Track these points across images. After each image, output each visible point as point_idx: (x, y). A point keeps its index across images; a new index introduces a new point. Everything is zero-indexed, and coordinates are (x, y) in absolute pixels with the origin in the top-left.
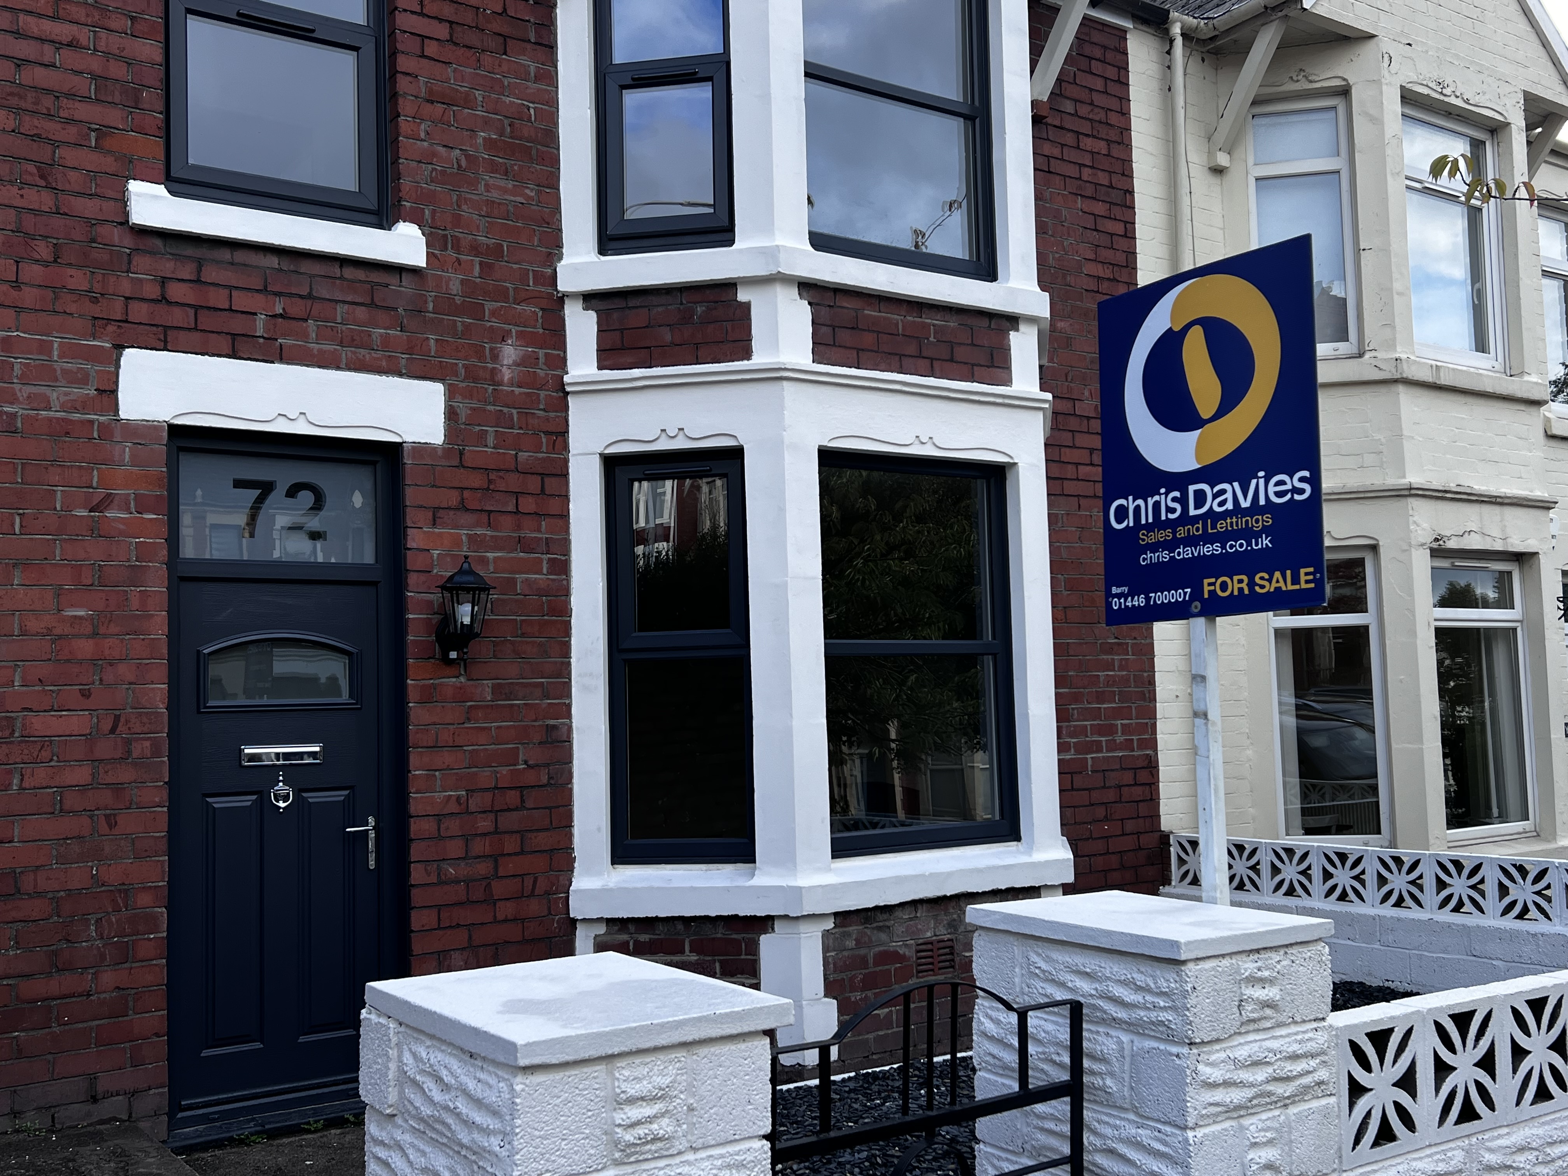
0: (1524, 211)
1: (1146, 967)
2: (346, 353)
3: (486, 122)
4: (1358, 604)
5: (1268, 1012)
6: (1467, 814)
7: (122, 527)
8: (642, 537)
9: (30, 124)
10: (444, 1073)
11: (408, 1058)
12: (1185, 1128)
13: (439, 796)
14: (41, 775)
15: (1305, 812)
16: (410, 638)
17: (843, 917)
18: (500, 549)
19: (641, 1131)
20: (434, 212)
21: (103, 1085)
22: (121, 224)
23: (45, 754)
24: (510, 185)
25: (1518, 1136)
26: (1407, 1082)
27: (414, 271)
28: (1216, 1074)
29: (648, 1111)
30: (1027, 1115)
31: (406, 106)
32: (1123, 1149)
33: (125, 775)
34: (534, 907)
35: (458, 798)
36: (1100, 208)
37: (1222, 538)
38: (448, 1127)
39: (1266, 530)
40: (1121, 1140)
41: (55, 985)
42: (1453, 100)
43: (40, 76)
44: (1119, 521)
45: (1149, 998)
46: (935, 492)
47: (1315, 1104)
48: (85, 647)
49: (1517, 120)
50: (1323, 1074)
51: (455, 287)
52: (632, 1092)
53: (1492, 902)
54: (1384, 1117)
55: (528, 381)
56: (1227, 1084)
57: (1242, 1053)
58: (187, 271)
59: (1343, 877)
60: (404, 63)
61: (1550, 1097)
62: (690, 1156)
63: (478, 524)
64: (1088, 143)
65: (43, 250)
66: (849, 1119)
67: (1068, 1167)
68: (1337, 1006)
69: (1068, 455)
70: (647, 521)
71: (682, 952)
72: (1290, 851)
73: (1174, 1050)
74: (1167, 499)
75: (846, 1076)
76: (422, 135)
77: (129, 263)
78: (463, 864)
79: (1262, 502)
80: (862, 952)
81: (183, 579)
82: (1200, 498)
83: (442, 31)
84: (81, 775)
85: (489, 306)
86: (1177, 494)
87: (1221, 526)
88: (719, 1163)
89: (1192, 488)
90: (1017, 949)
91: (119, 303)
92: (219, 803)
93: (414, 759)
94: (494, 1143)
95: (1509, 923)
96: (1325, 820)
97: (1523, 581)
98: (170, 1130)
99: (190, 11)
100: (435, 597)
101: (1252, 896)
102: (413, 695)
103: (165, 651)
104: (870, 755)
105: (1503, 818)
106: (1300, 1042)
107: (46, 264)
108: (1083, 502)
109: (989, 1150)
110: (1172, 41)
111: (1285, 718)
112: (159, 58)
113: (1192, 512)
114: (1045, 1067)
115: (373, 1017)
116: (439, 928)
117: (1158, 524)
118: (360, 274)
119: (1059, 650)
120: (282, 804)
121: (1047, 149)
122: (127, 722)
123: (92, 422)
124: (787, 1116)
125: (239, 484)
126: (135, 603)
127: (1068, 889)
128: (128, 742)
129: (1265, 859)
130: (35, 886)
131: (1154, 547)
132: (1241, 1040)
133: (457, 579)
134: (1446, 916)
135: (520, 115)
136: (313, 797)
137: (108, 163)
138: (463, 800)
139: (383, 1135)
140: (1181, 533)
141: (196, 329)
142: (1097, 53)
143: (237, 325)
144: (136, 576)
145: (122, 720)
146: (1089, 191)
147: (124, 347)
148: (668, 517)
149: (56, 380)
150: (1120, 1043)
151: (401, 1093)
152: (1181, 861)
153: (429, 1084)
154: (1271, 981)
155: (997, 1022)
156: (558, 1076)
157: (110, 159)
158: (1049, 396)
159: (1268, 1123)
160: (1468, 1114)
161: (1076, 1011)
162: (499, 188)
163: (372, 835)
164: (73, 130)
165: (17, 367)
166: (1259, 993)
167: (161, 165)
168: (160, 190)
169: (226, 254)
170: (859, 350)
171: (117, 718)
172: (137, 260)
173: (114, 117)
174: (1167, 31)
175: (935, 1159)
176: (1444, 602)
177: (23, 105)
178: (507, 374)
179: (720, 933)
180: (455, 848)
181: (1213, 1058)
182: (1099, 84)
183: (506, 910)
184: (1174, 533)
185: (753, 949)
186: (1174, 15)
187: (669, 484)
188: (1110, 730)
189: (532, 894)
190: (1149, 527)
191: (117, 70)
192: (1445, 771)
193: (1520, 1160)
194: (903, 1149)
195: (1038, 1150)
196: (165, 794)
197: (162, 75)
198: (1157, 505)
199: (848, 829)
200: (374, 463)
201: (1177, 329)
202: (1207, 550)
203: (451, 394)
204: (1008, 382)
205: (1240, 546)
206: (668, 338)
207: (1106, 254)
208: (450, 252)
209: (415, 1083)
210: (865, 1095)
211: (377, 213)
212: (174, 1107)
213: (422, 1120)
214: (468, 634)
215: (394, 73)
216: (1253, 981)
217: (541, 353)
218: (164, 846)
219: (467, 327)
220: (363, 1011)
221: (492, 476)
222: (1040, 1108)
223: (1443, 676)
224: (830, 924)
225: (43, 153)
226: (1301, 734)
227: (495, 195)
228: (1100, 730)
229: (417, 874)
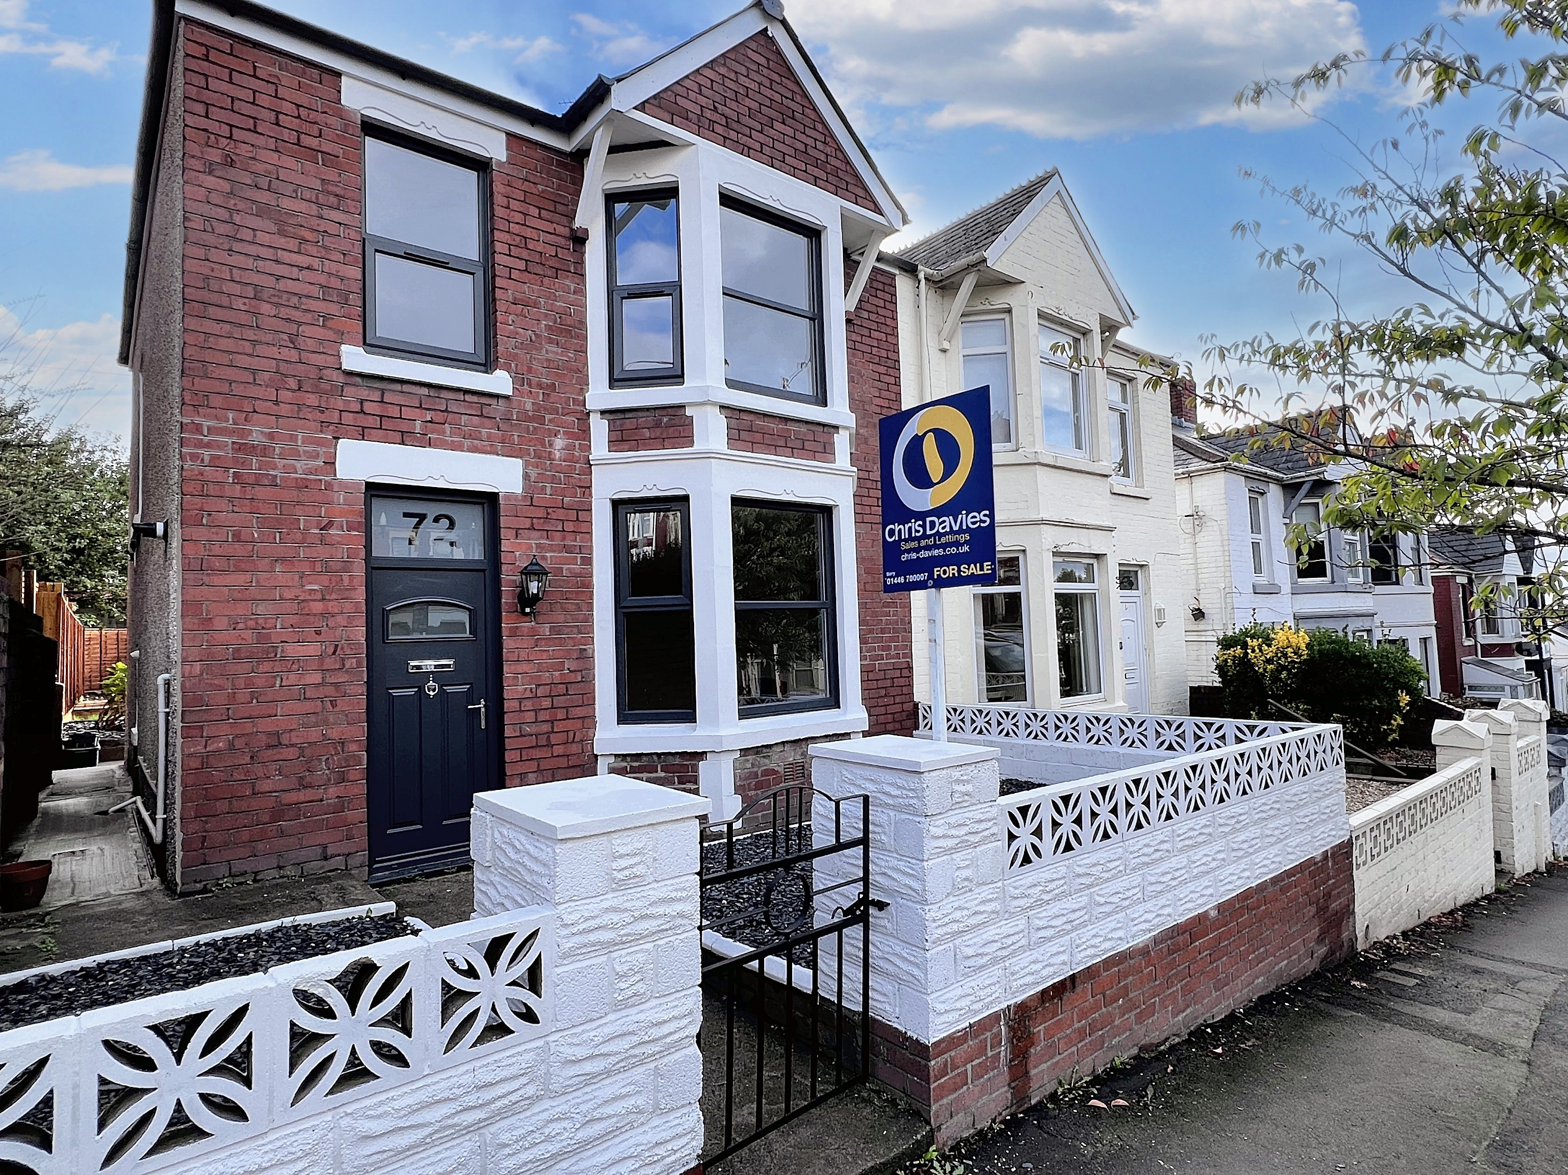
0: (1101, 374)
1: (904, 776)
2: (466, 443)
3: (546, 315)
4: (1015, 581)
5: (966, 798)
6: (1071, 690)
7: (339, 539)
8: (635, 544)
9: (284, 312)
10: (517, 843)
11: (497, 835)
12: (923, 861)
13: (520, 688)
14: (292, 678)
15: (988, 690)
16: (503, 600)
17: (745, 752)
18: (554, 551)
19: (627, 872)
20: (517, 365)
21: (330, 851)
22: (337, 369)
23: (295, 667)
24: (560, 350)
25: (1093, 859)
26: (1038, 833)
27: (507, 397)
28: (939, 832)
29: (632, 861)
30: (840, 856)
31: (501, 306)
32: (890, 872)
33: (341, 678)
34: (575, 749)
35: (531, 689)
36: (882, 370)
37: (944, 546)
38: (519, 873)
39: (966, 542)
40: (889, 868)
41: (302, 796)
42: (1063, 317)
43: (291, 286)
44: (891, 537)
45: (904, 792)
46: (797, 520)
47: (990, 845)
48: (317, 607)
49: (1097, 329)
50: (994, 830)
51: (529, 407)
52: (622, 852)
53: (1083, 736)
54: (1026, 851)
55: (571, 459)
56: (944, 836)
57: (952, 820)
58: (376, 396)
59: (1007, 724)
60: (499, 282)
61: (1109, 837)
62: (655, 885)
63: (542, 538)
64: (875, 334)
65: (292, 383)
66: (747, 860)
67: (862, 883)
68: (1003, 793)
69: (866, 501)
70: (639, 536)
71: (657, 772)
72: (980, 711)
73: (918, 819)
74: (915, 525)
75: (746, 836)
76: (510, 322)
77: (342, 391)
78: (534, 725)
79: (964, 527)
80: (755, 769)
81: (373, 568)
82: (933, 524)
83: (522, 265)
84: (316, 678)
85: (547, 416)
86: (921, 523)
87: (943, 540)
88: (670, 888)
89: (928, 519)
90: (835, 766)
91: (337, 414)
92: (395, 692)
93: (506, 668)
94: (544, 881)
95: (1092, 746)
96: (998, 695)
97: (1099, 569)
98: (369, 874)
99: (377, 251)
100: (518, 578)
101: (959, 735)
102: (505, 633)
103: (364, 609)
104: (762, 663)
105: (1089, 692)
106: (982, 813)
107: (294, 391)
108: (874, 526)
109: (820, 874)
110: (919, 282)
111: (978, 640)
112: (360, 277)
113: (928, 532)
114: (850, 830)
115: (477, 812)
116: (521, 761)
117: (911, 539)
118: (475, 399)
119: (862, 606)
120: (432, 693)
121: (854, 337)
122: (342, 648)
123: (321, 480)
124: (714, 859)
125: (406, 515)
126: (346, 582)
127: (866, 734)
128: (343, 660)
129: (968, 715)
130: (290, 740)
131: (908, 551)
132: (951, 813)
133: (529, 568)
134: (1060, 743)
135: (566, 313)
136: (450, 689)
137: (331, 335)
138: (534, 690)
139: (484, 878)
140: (923, 543)
141: (381, 428)
142: (881, 286)
143: (404, 426)
144: (346, 566)
145: (340, 647)
146: (877, 360)
147: (339, 438)
148: (651, 533)
149: (300, 456)
150: (889, 816)
151: (494, 854)
152: (925, 717)
153: (509, 850)
154: (968, 782)
155: (824, 807)
156: (580, 843)
157: (331, 333)
158: (855, 469)
159: (966, 857)
160: (1069, 847)
161: (866, 799)
162: (553, 352)
163: (483, 710)
164: (309, 315)
165: (277, 449)
166: (961, 788)
167: (361, 336)
168: (361, 350)
169: (398, 387)
170: (753, 443)
171: (337, 646)
172: (348, 390)
173: (333, 309)
174: (917, 276)
175: (793, 879)
176: (1061, 579)
177: (280, 301)
178: (558, 455)
179: (677, 761)
180: (530, 717)
181: (937, 823)
182: (882, 303)
183: (558, 750)
184: (919, 543)
185: (695, 769)
186: (920, 267)
187: (652, 514)
188: (889, 648)
189: (573, 742)
190: (906, 540)
191: (335, 283)
192: (1060, 668)
193: (1094, 870)
194: (775, 875)
195: (846, 875)
196: (365, 689)
197: (361, 286)
198: (910, 528)
199: (748, 704)
200: (483, 504)
201: (920, 434)
202: (936, 552)
203: (526, 465)
204: (834, 461)
205: (953, 550)
206: (648, 435)
207: (885, 394)
208: (526, 387)
209: (500, 848)
210: (756, 846)
211: (484, 365)
212: (372, 861)
213: (505, 869)
214: (536, 598)
215: (494, 287)
216: (958, 781)
217: (577, 443)
218: (364, 717)
219: (535, 428)
220: (472, 809)
221: (550, 510)
222: (846, 851)
223: (1059, 618)
224: (738, 755)
225: (293, 328)
226: (986, 649)
227: (551, 356)
228: (883, 649)
229: (508, 732)
